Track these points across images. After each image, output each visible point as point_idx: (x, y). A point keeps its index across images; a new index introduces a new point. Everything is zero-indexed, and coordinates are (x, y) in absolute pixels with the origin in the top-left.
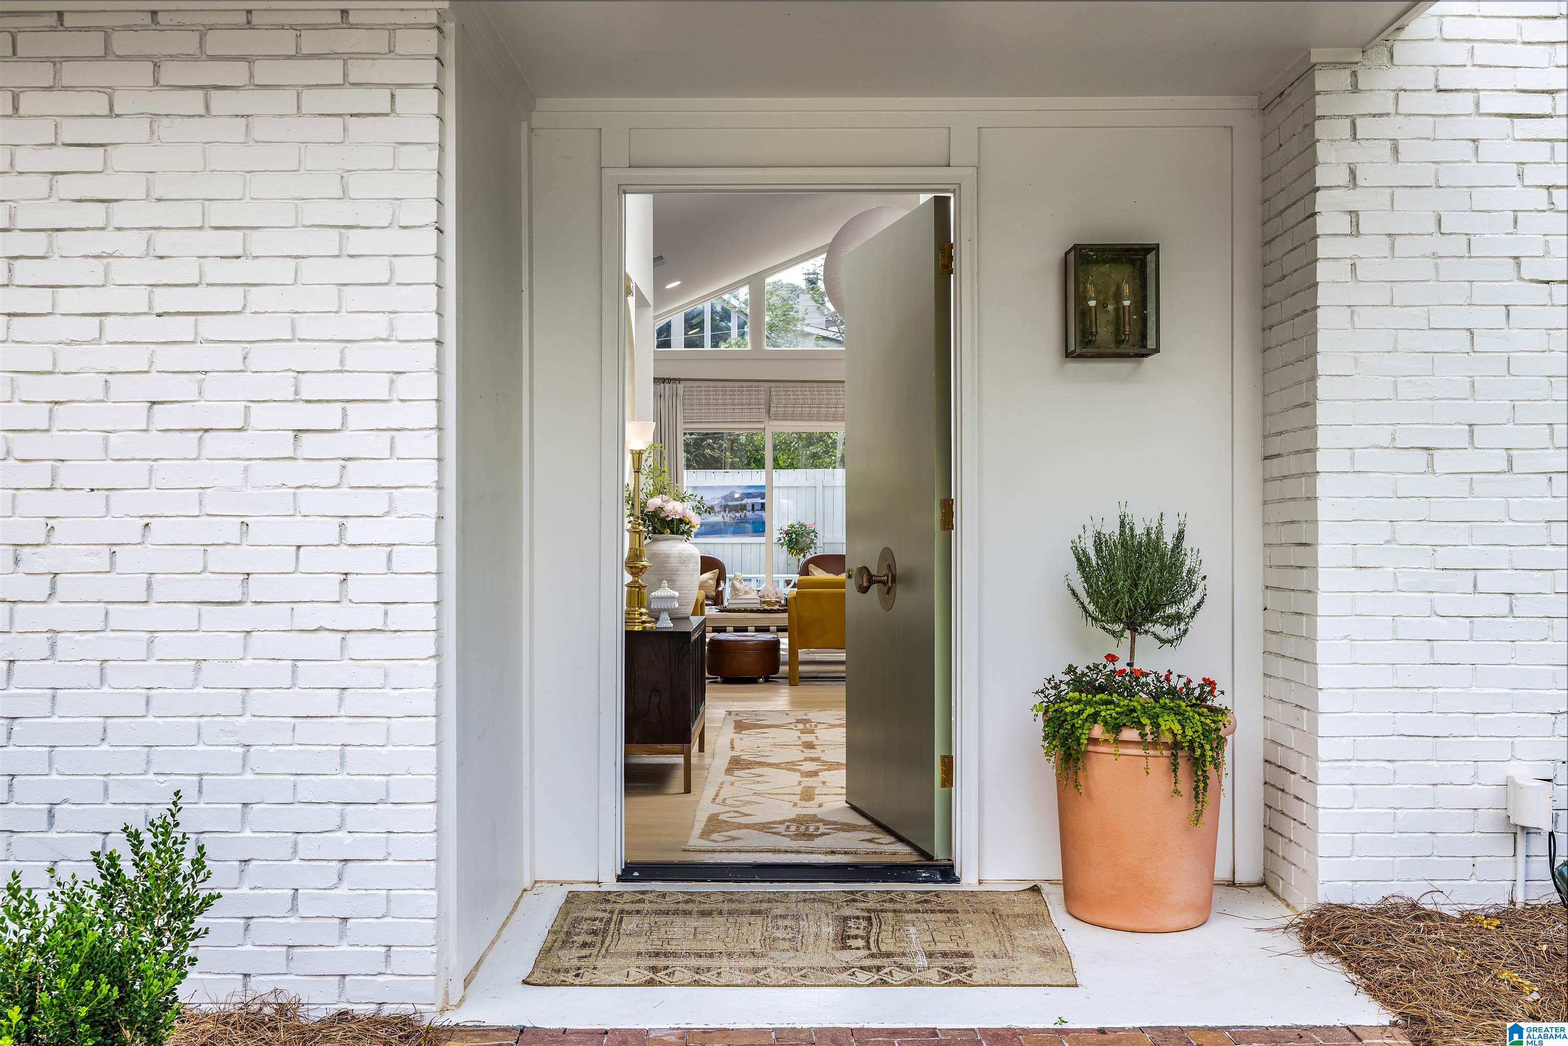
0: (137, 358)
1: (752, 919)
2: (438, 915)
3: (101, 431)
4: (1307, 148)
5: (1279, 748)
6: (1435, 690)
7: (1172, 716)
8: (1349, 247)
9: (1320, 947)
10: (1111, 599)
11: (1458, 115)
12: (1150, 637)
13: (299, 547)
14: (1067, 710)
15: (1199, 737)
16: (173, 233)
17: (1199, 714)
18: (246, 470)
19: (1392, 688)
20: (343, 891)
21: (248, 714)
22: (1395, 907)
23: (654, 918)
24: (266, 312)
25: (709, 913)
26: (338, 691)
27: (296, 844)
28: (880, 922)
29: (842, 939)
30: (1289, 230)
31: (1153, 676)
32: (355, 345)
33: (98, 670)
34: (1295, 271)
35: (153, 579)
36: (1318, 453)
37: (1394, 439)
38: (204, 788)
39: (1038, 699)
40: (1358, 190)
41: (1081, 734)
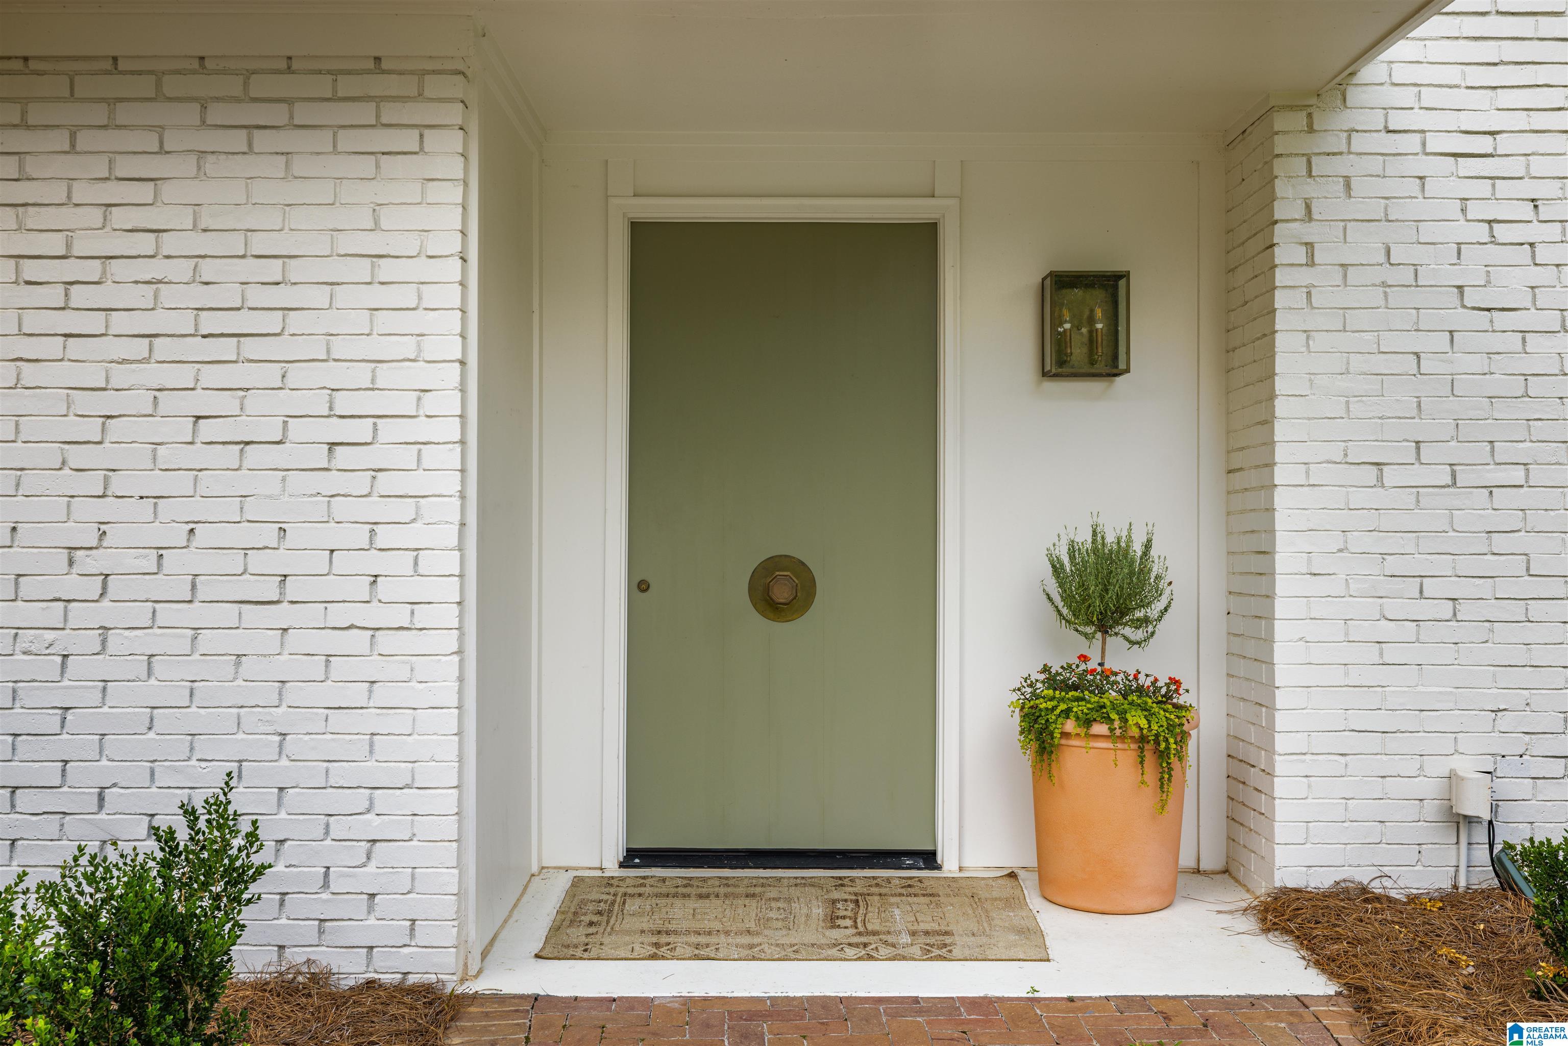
0: (183, 376)
1: (747, 902)
2: (459, 891)
3: (150, 443)
4: (1267, 184)
5: (1241, 743)
6: (1384, 689)
7: (1139, 711)
8: (1304, 277)
9: (1275, 927)
10: (1084, 603)
11: (1406, 154)
12: (1120, 639)
13: (332, 551)
14: (1042, 706)
15: (1164, 731)
16: (218, 260)
17: (1165, 711)
18: (284, 479)
19: (1344, 686)
20: (371, 868)
21: (284, 705)
22: (1346, 890)
23: (654, 901)
24: (303, 334)
25: (707, 896)
26: (368, 684)
27: (327, 826)
28: (867, 904)
29: (831, 919)
30: (1250, 259)
31: (1122, 675)
32: (385, 365)
33: (146, 664)
34: (1256, 297)
35: (197, 580)
36: (1275, 468)
37: (1346, 455)
38: (244, 773)
39: (1015, 696)
40: (1313, 223)
41: (1054, 729)
